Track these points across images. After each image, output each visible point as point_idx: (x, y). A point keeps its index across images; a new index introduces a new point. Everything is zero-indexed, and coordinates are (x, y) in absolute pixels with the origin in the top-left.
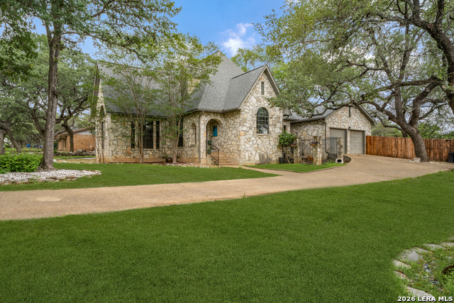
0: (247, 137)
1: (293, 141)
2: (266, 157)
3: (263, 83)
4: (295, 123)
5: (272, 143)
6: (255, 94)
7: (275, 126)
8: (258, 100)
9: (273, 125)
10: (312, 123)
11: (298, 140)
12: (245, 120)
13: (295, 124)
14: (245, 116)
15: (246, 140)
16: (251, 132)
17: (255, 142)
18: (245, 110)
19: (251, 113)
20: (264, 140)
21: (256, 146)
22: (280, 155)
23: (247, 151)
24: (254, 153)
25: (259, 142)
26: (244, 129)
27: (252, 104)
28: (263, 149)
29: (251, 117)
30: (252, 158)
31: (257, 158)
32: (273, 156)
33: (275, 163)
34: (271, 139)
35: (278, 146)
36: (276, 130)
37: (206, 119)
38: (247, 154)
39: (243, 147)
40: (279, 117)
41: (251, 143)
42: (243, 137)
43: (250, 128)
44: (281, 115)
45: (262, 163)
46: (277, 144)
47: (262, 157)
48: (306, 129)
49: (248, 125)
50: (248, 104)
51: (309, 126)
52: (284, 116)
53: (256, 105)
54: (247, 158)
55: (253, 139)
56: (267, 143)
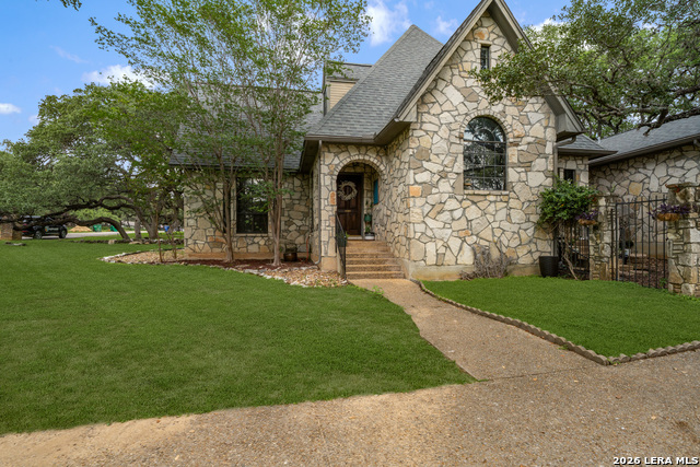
0: (432, 199)
1: (585, 207)
2: (495, 254)
3: (485, 48)
4: (607, 164)
5: (517, 216)
6: (458, 81)
7: (528, 166)
8: (469, 96)
9: (520, 164)
10: (662, 157)
11: (602, 202)
12: (424, 155)
13: (605, 166)
14: (425, 142)
15: (427, 208)
16: (445, 186)
17: (457, 214)
18: (426, 127)
19: (444, 132)
20: (491, 208)
21: (463, 224)
22: (546, 248)
23: (433, 239)
24: (455, 244)
25: (473, 212)
26: (423, 177)
27: (447, 106)
28: (487, 234)
29: (444, 145)
30: (449, 258)
31: (467, 258)
32: (522, 252)
33: (528, 271)
34: (513, 203)
35: (538, 226)
36: (531, 177)
37: (336, 161)
38: (431, 248)
39: (420, 228)
40: (542, 142)
41: (445, 216)
42: (420, 202)
43: (443, 175)
44: (551, 134)
45: (485, 275)
46: (535, 218)
47: (481, 254)
48: (639, 177)
49: (435, 168)
50: (436, 109)
51: (650, 167)
52: (561, 137)
53: (463, 110)
54: (431, 259)
55: (452, 204)
56: (502, 215)
